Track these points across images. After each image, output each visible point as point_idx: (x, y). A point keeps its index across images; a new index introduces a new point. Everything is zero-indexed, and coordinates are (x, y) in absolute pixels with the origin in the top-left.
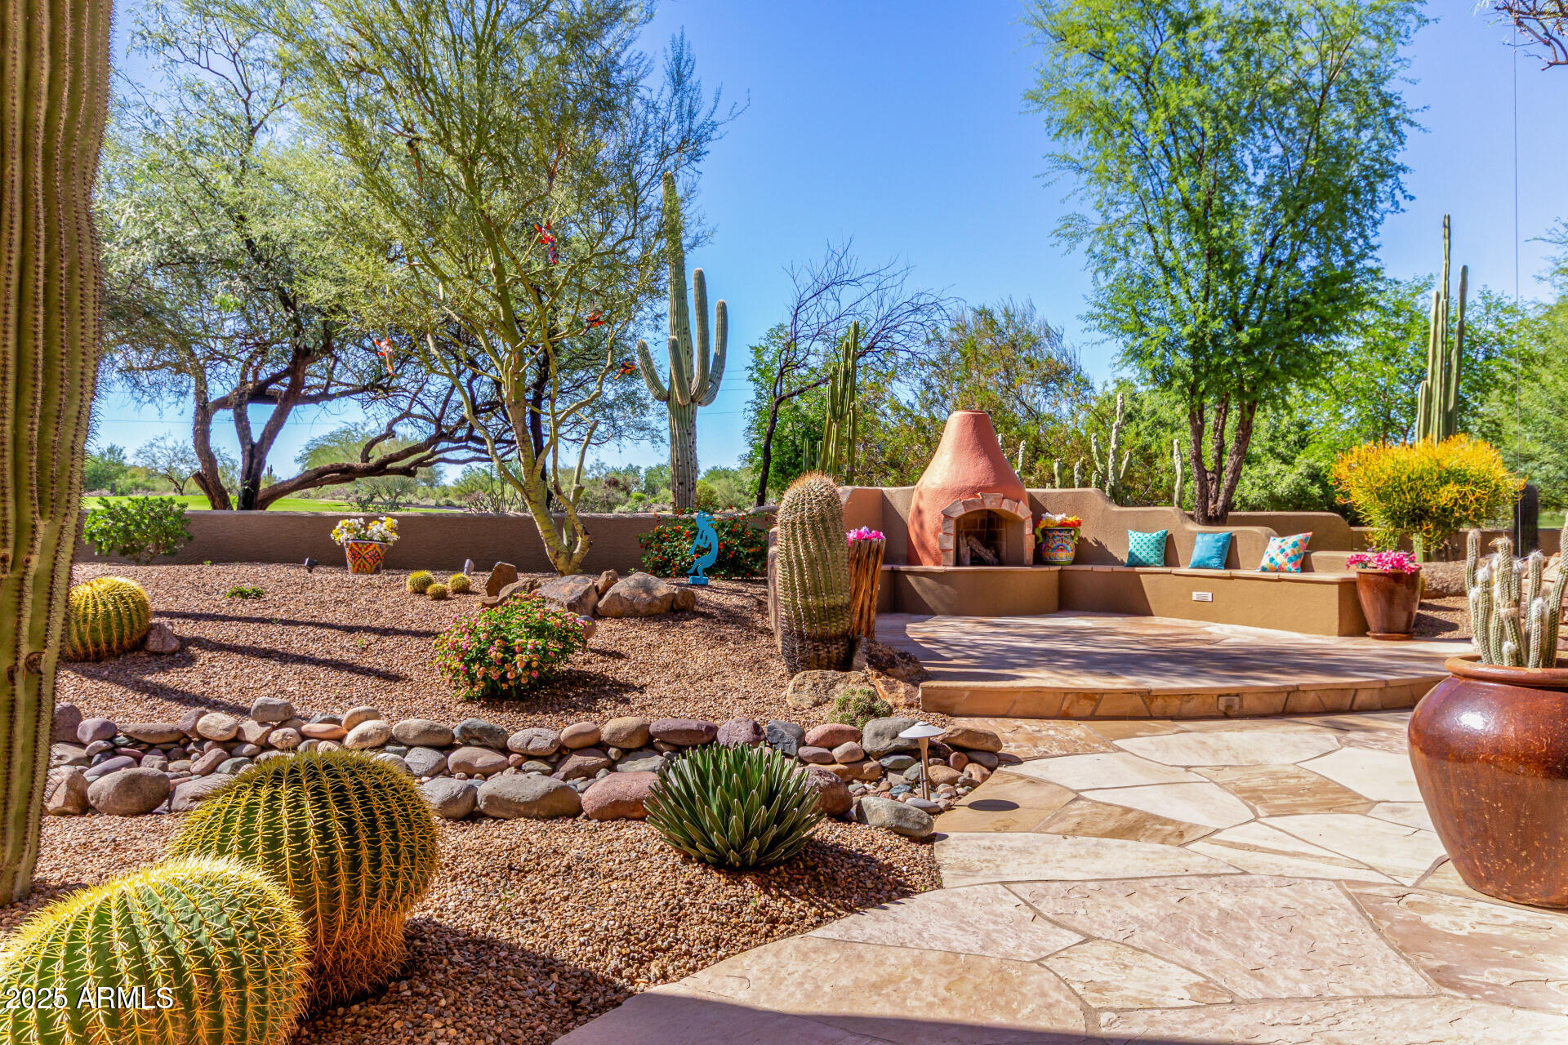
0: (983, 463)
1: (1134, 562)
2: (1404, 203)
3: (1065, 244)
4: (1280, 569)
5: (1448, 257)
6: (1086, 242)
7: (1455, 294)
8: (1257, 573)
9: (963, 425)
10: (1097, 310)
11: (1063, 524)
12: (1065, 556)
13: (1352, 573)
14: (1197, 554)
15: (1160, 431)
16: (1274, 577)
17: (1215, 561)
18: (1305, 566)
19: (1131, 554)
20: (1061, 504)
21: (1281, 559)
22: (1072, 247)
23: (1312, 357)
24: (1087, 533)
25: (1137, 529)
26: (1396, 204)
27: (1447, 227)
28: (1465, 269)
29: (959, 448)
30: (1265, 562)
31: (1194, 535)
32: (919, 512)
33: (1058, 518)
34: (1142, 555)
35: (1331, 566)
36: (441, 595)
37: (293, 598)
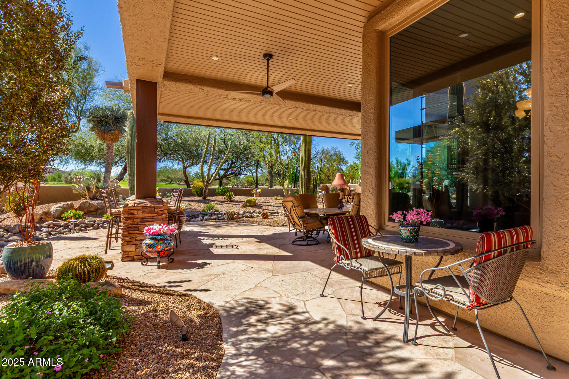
0: (342, 181)
6: (355, 145)
9: (339, 175)
11: (353, 190)
20: (353, 187)
29: (339, 179)
36: (279, 200)
37: (261, 200)
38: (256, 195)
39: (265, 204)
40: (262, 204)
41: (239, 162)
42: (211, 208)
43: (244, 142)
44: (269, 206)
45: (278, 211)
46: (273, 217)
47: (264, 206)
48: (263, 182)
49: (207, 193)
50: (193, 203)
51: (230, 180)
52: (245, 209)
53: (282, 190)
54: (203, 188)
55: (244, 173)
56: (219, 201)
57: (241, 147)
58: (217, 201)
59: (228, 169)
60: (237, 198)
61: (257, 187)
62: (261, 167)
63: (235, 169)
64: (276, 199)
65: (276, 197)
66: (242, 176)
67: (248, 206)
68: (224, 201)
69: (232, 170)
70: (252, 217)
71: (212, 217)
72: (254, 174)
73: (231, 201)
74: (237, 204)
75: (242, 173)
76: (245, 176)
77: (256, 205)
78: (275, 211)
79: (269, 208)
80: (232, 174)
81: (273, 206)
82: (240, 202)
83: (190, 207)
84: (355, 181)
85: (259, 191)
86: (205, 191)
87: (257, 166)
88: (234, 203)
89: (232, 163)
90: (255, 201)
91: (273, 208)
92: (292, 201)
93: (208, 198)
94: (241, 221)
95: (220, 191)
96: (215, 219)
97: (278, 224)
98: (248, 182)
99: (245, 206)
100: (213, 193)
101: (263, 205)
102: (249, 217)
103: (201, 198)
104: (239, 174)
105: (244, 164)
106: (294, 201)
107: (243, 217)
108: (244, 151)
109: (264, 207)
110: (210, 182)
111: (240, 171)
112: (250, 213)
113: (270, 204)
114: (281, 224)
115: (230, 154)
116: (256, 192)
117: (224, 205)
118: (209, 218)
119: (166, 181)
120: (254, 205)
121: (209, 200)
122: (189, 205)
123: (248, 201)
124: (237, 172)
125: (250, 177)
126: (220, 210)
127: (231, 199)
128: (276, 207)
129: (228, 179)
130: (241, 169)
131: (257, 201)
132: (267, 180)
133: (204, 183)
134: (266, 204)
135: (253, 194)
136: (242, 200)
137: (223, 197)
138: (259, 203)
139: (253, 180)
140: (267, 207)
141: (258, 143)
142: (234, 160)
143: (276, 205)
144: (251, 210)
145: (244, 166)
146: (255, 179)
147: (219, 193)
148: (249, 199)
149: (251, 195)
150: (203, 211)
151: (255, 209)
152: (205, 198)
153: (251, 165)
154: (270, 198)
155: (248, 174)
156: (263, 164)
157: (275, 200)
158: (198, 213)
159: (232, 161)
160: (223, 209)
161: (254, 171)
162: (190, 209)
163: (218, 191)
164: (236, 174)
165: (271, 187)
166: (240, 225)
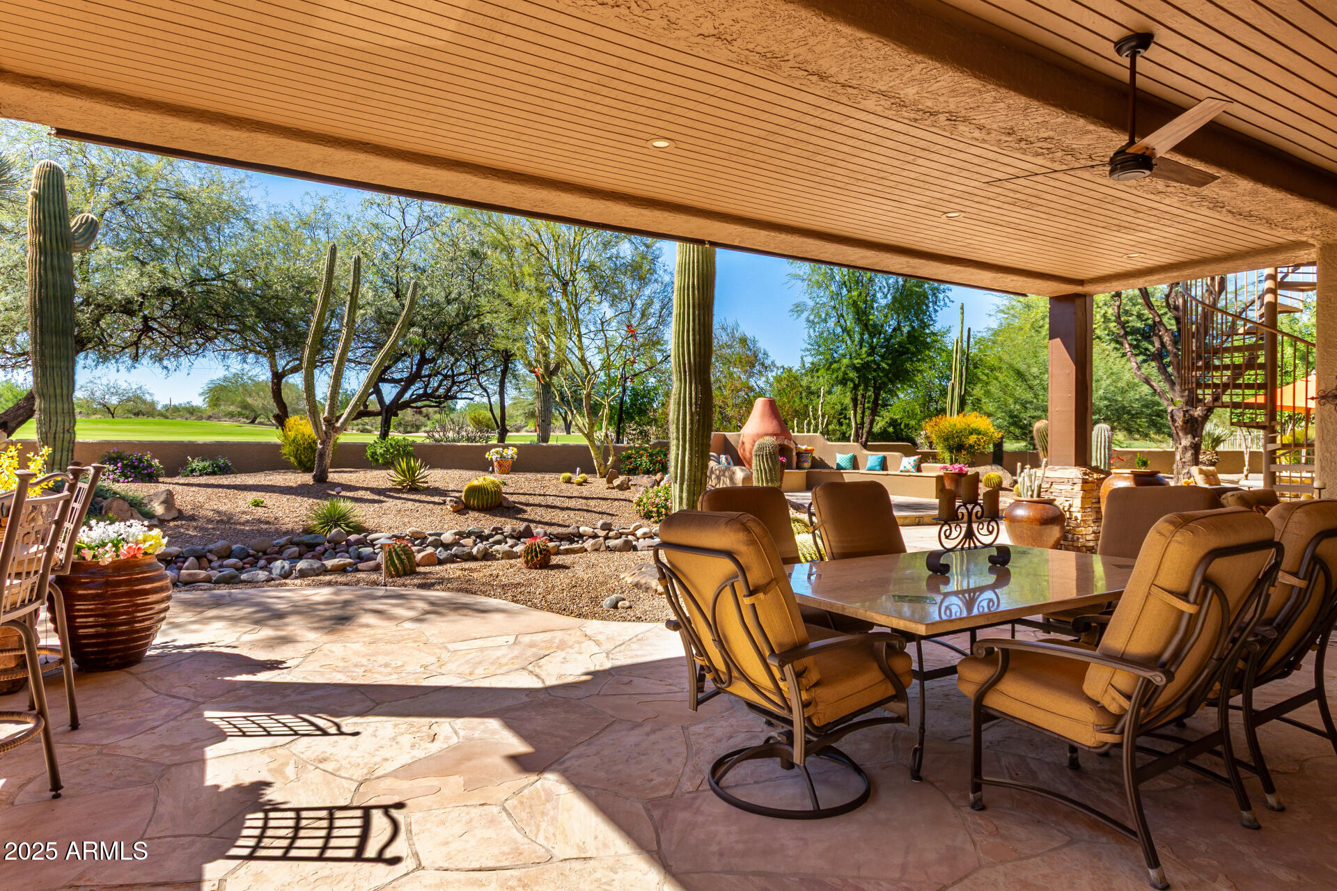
0: (775, 423)
1: (839, 467)
2: (949, 304)
3: (796, 315)
4: (908, 471)
5: (962, 323)
7: (965, 338)
8: (898, 473)
9: (764, 405)
10: (809, 347)
11: (806, 450)
12: (807, 465)
13: (941, 473)
14: (869, 465)
15: (812, 397)
16: (905, 474)
17: (878, 468)
18: (919, 470)
19: (838, 464)
20: (804, 441)
21: (909, 467)
22: (799, 316)
23: (907, 372)
24: (816, 455)
25: (840, 453)
26: (945, 304)
27: (962, 308)
28: (969, 329)
29: (763, 416)
30: (902, 468)
31: (867, 456)
32: (743, 443)
33: (804, 447)
34: (843, 464)
35: (932, 469)
36: (580, 484)
37: (518, 485)
38: (500, 465)
39: (531, 500)
40: (523, 499)
41: (447, 360)
42: (335, 519)
43: (460, 294)
44: (548, 506)
45: (582, 529)
46: (567, 559)
47: (529, 509)
48: (520, 421)
49: (328, 461)
50: (275, 495)
51: (427, 416)
52: (462, 518)
53: (586, 448)
54: (315, 442)
55: (464, 395)
56: (372, 490)
57: (452, 309)
58: (366, 489)
59: (410, 381)
60: (436, 477)
61: (502, 438)
62: (515, 377)
63: (434, 383)
64: (569, 481)
65: (568, 475)
66: (460, 404)
67: (473, 509)
68: (391, 490)
69: (426, 386)
70: (487, 556)
71: (329, 563)
72: (495, 399)
73: (414, 489)
74: (436, 499)
75: (459, 395)
76: (469, 405)
77: (500, 505)
78: (570, 530)
79: (548, 516)
80: (426, 396)
81: (563, 509)
82: (443, 493)
83: (260, 512)
84: (809, 424)
85: (511, 452)
86: (322, 455)
87: (504, 373)
88: (423, 498)
89: (423, 361)
90: (497, 493)
91: (560, 516)
92: (730, 554)
93: (333, 477)
94: (441, 581)
95: (379, 451)
96: (342, 570)
97: (595, 601)
98: (478, 423)
99: (462, 508)
100: (356, 458)
101: (528, 505)
102: (473, 558)
103: (308, 478)
104: (449, 397)
105: (463, 366)
106: (747, 555)
107: (452, 559)
108: (462, 323)
109: (531, 513)
110: (338, 425)
111: (449, 390)
112: (481, 537)
113: (550, 500)
114: (607, 602)
115: (415, 329)
116: (502, 456)
117: (390, 503)
118: (316, 564)
119: (240, 414)
120: (492, 503)
121: (334, 485)
122: (257, 504)
123: (473, 491)
124: (441, 391)
125: (482, 406)
126: (369, 524)
127: (413, 481)
128: (572, 513)
129: (420, 413)
130: (454, 383)
131: (504, 489)
132: (531, 415)
133: (316, 425)
134: (537, 500)
135: (491, 463)
136: (451, 487)
137: (383, 473)
138: (511, 498)
139: (490, 415)
140: (540, 511)
141: (507, 293)
142: (430, 353)
143: (572, 503)
144: (487, 523)
145: (464, 374)
146: (497, 412)
147: (377, 460)
148: (475, 483)
149: (485, 466)
150: (307, 531)
151: (497, 521)
152: (321, 479)
153: (484, 372)
154: (547, 476)
155: (477, 399)
156: (521, 369)
157: (564, 486)
158: (283, 540)
159: (423, 354)
160: (385, 519)
161: (493, 388)
162: (260, 521)
163: (374, 454)
164: (439, 397)
165: (544, 438)
166: (437, 609)
